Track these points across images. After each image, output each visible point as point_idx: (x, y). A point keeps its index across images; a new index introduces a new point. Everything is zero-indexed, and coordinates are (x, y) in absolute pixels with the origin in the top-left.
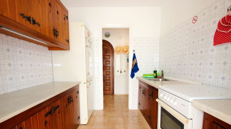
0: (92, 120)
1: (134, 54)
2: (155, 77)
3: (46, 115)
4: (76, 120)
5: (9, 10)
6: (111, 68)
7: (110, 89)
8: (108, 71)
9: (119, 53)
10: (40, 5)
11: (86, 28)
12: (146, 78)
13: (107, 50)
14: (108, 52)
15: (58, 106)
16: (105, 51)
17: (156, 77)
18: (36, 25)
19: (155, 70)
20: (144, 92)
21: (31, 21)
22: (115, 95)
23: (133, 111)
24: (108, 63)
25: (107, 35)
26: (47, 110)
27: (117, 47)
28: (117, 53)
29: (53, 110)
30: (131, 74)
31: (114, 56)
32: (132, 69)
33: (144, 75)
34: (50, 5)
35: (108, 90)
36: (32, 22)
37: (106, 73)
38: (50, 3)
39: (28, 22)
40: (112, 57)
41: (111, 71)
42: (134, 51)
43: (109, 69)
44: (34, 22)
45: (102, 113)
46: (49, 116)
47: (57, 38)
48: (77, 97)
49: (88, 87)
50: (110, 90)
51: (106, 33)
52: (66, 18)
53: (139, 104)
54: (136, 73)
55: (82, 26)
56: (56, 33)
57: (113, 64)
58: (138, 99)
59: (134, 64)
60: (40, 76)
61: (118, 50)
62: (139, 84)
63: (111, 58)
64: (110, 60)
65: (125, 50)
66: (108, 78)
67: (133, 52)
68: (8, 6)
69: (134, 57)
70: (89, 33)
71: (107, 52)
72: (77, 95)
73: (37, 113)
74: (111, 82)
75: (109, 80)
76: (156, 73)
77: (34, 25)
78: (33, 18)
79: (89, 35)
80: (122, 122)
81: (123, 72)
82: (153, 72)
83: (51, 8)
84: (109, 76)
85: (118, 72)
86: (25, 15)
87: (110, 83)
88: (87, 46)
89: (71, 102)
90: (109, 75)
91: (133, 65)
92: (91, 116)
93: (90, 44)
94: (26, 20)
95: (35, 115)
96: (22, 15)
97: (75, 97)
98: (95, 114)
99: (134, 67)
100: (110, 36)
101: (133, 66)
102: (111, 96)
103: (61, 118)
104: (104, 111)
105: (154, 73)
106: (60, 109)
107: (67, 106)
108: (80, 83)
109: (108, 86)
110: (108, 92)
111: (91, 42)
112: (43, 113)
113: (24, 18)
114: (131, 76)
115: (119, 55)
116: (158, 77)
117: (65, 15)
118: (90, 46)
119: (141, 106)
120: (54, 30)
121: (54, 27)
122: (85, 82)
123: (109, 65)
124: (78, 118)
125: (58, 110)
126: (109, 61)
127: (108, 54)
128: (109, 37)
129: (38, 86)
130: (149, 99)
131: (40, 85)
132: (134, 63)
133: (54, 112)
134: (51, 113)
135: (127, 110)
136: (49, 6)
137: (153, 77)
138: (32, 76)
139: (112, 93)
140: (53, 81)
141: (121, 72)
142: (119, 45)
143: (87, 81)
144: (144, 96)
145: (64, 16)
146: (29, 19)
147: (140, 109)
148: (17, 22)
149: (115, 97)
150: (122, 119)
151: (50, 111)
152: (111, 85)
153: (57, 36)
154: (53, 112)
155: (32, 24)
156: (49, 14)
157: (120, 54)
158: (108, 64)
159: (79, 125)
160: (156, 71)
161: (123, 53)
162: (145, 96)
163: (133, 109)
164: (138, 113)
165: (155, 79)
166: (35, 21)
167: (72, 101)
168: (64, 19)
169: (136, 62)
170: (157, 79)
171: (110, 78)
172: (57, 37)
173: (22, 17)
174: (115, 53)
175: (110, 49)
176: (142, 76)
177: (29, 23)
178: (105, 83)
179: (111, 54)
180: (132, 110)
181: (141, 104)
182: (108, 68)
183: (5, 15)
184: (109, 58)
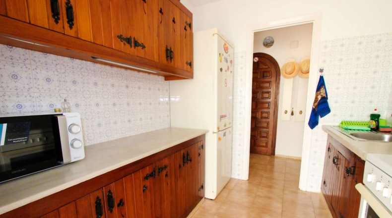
0: (224, 194)
1: (321, 79)
2: (372, 130)
3: (146, 178)
4: (197, 191)
5: (103, 35)
6: (272, 106)
7: (267, 143)
8: (266, 110)
9: (292, 75)
10: (145, 16)
11: (221, 37)
12: (347, 129)
13: (266, 72)
14: (268, 75)
15: (166, 167)
16: (262, 73)
17: (376, 129)
18: (140, 48)
19: (376, 113)
20: (336, 161)
21: (131, 43)
22: (277, 157)
23: (310, 195)
24: (266, 95)
25: (268, 44)
26: (148, 170)
27: (286, 65)
28: (285, 77)
29: (157, 171)
30: (310, 120)
31: (279, 84)
32: (313, 110)
33: (342, 123)
34: (161, 11)
35: (263, 146)
36: (133, 44)
37: (262, 115)
38: (161, 9)
39: (128, 46)
40: (275, 85)
41: (271, 111)
42: (321, 71)
43: (268, 108)
44: (136, 44)
45: (245, 187)
46: (151, 179)
47: (171, 62)
48: (199, 155)
49: (219, 139)
50: (266, 146)
51: (265, 39)
52: (188, 28)
53: (325, 183)
54: (321, 117)
55: (213, 35)
56: (169, 54)
57: (276, 98)
58: (323, 173)
59: (319, 99)
60: (151, 118)
61: (289, 70)
62: (328, 141)
63: (273, 86)
64: (270, 90)
65: (304, 69)
66: (265, 125)
67: (320, 74)
68: (102, 28)
69: (321, 84)
70: (227, 45)
71: (265, 75)
72: (199, 151)
73: (132, 174)
74: (271, 133)
75: (267, 127)
76: (378, 121)
77: (136, 48)
78: (134, 38)
79: (226, 49)
80: (280, 211)
81: (296, 113)
82: (369, 118)
83: (163, 16)
84: (267, 120)
85: (286, 113)
86: (124, 36)
87: (267, 133)
88: (221, 70)
89: (189, 162)
90: (267, 118)
91: (315, 101)
92: (224, 188)
93: (229, 63)
94: (126, 43)
95: (130, 175)
96: (120, 37)
97: (197, 154)
98: (232, 185)
99: (319, 104)
100: (274, 44)
101: (316, 104)
102: (268, 158)
103: (169, 183)
104: (249, 183)
105: (372, 119)
106: (169, 171)
107: (180, 166)
108: (208, 131)
109: (264, 139)
110: (263, 149)
111: (231, 62)
112: (141, 174)
113: (122, 41)
114: (309, 124)
115: (291, 80)
116: (381, 129)
117: (186, 22)
118: (228, 69)
119: (327, 188)
120: (167, 50)
121: (167, 46)
122: (216, 130)
123: (269, 100)
124: (200, 186)
125: (164, 173)
126: (269, 92)
127: (267, 80)
128: (272, 47)
129: (148, 133)
130: (345, 178)
131: (151, 132)
132: (319, 97)
133: (159, 175)
134: (152, 176)
135: (296, 190)
136: (160, 14)
137: (366, 128)
138: (141, 119)
139: (271, 152)
140: (169, 126)
141: (292, 114)
142: (293, 60)
143: (218, 128)
144: (335, 169)
145: (185, 24)
146: (128, 41)
147: (324, 193)
148: (113, 49)
149: (276, 161)
150: (279, 205)
151: (152, 173)
152: (270, 137)
153: (171, 58)
154: (156, 174)
155: (133, 47)
156: (158, 27)
157: (294, 77)
158: (266, 98)
159: (201, 198)
160: (379, 116)
161: (300, 76)
162: (338, 169)
163: (309, 190)
164: (320, 200)
165: (374, 134)
166: (138, 43)
167: (191, 161)
168: (185, 29)
169: (325, 95)
170: (379, 134)
171: (268, 123)
172: (171, 60)
173: (119, 40)
174: (282, 77)
175: (273, 71)
176: (337, 124)
177: (130, 47)
178: (259, 133)
179: (273, 79)
180: (306, 193)
181: (327, 183)
182: (267, 105)
183: (98, 42)
184: (269, 87)
